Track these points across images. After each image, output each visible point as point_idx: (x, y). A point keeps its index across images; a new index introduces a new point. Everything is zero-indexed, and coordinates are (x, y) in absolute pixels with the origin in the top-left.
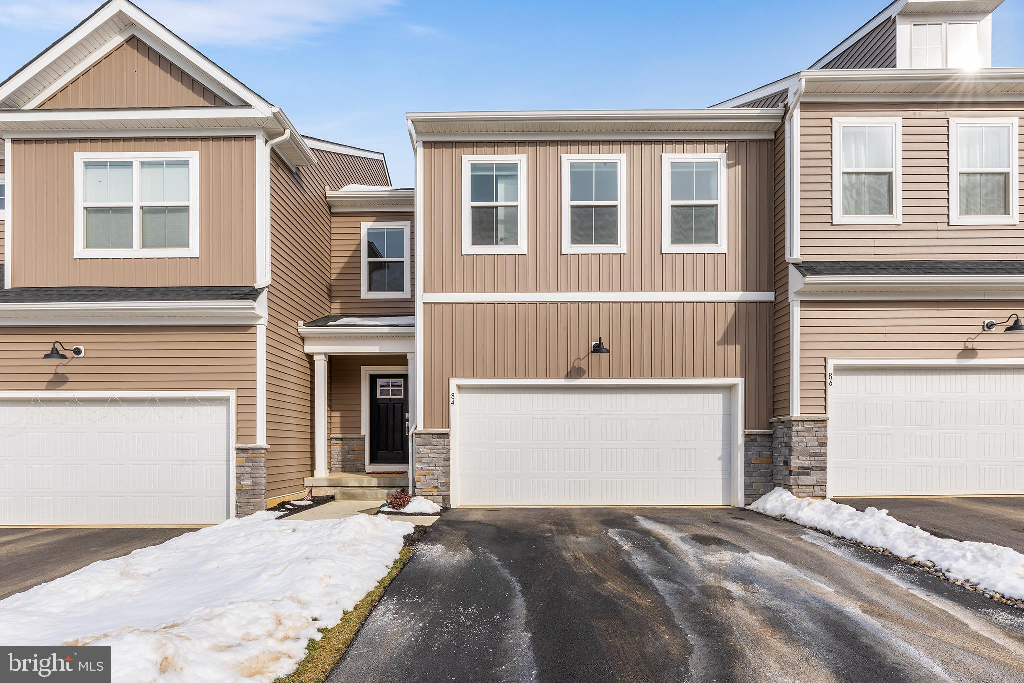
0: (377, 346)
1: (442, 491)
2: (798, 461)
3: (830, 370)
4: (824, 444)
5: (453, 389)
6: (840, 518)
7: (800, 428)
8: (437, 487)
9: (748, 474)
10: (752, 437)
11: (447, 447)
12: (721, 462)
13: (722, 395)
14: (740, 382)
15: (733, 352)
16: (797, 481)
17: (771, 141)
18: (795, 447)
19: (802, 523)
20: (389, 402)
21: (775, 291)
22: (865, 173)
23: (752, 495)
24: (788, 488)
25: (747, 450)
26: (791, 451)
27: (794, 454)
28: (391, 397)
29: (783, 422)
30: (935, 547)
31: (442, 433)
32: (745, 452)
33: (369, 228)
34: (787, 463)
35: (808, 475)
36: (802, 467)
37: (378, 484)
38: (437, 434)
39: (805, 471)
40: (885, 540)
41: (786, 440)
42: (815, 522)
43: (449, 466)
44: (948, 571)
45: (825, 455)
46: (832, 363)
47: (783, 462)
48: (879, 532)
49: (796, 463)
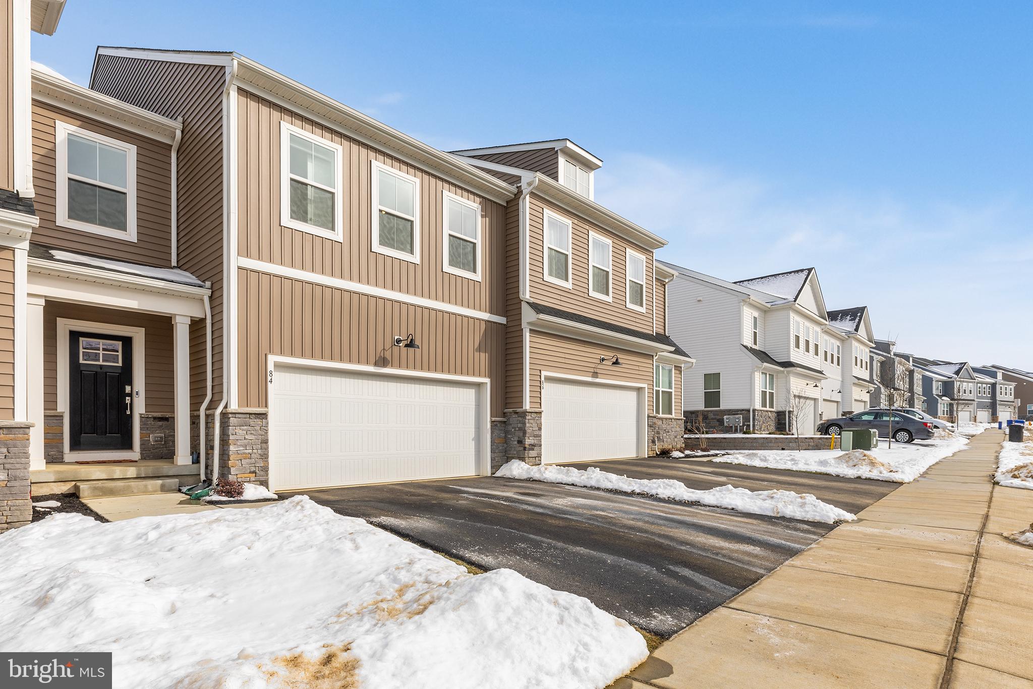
0: (136, 300)
1: (260, 476)
2: (529, 440)
3: (543, 379)
4: (540, 429)
5: (271, 367)
6: (574, 475)
7: (529, 417)
8: (254, 472)
9: (492, 451)
10: (495, 423)
11: (266, 428)
12: (474, 442)
13: (474, 390)
14: (487, 380)
15: (484, 358)
16: (528, 454)
17: (504, 207)
18: (529, 431)
19: (549, 481)
20: (99, 370)
21: (507, 317)
22: (555, 250)
23: (495, 467)
24: (522, 459)
25: (492, 433)
26: (525, 433)
27: (527, 435)
28: (101, 363)
29: (517, 413)
30: (640, 484)
31: (261, 413)
32: (491, 434)
33: (70, 132)
34: (520, 442)
35: (533, 450)
36: (531, 444)
37: (137, 475)
38: (254, 414)
39: (532, 447)
40: (612, 484)
41: (519, 425)
42: (559, 479)
43: (267, 449)
44: (657, 494)
45: (540, 436)
46: (544, 373)
47: (517, 441)
48: (606, 480)
49: (528, 442)
